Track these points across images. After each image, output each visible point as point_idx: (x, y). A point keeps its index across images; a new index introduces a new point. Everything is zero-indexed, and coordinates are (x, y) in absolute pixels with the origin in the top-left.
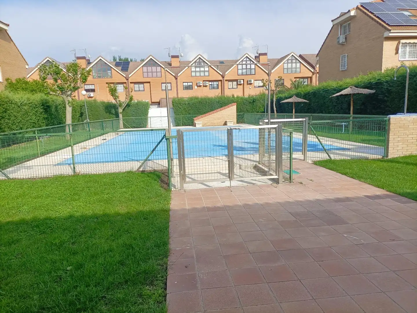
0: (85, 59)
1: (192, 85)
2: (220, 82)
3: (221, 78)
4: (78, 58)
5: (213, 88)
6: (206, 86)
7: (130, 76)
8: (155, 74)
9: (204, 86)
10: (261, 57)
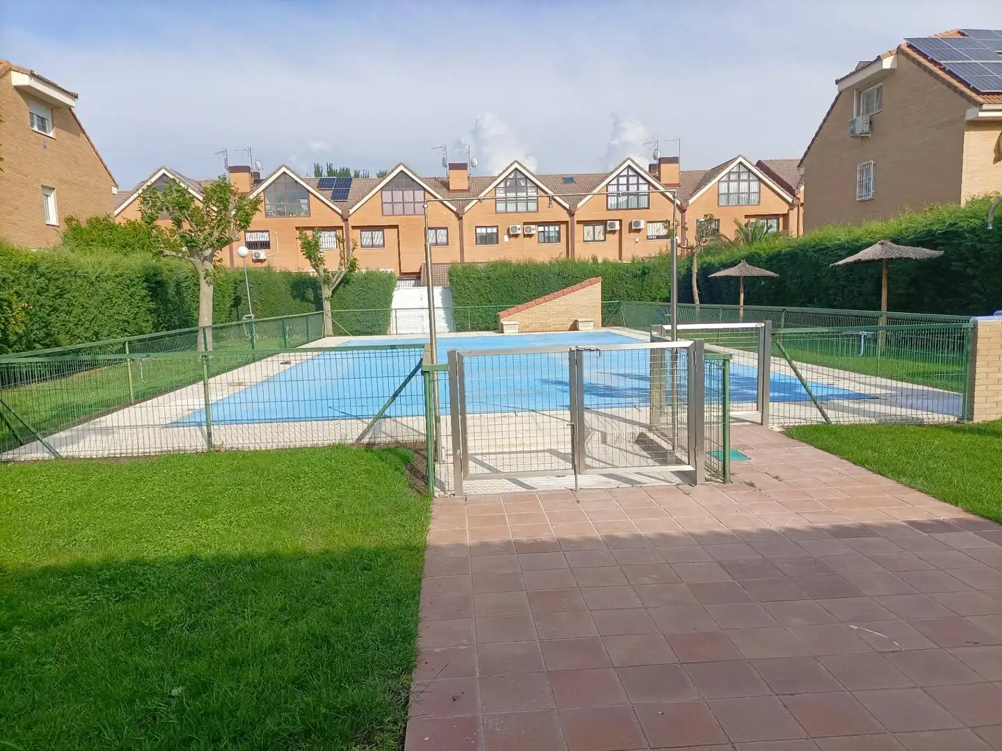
0: (249, 172)
1: (497, 234)
2: (563, 227)
3: (565, 217)
4: (234, 169)
5: (546, 240)
6: (530, 236)
7: (351, 211)
8: (409, 208)
9: (524, 235)
10: (664, 167)
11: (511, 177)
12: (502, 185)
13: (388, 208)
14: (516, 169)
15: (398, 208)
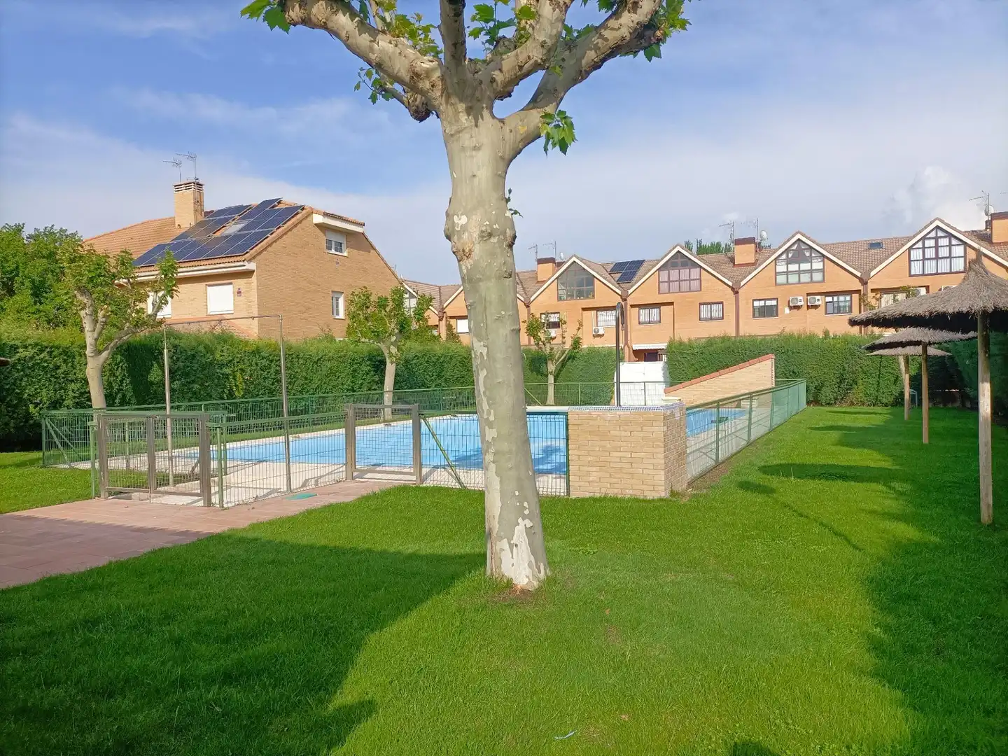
1: (777, 306)
2: (856, 297)
3: (858, 286)
4: (540, 261)
5: (836, 311)
6: (816, 307)
7: (630, 291)
8: (685, 285)
9: (808, 306)
10: (995, 222)
11: (794, 248)
12: (784, 257)
13: (664, 287)
14: (799, 240)
15: (674, 286)
